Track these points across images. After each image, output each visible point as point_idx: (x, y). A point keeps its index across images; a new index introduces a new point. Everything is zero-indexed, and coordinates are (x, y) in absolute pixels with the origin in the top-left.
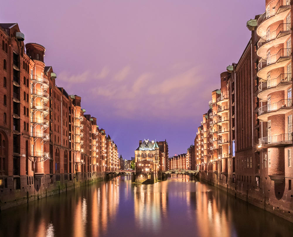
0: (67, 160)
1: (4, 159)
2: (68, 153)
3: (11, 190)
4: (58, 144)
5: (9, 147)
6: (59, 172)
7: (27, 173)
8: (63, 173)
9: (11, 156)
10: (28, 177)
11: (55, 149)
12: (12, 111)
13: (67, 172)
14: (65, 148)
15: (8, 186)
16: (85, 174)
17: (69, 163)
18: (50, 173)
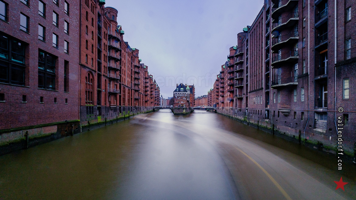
0: (130, 95)
1: (91, 92)
2: (130, 91)
3: (96, 116)
4: (124, 84)
5: (95, 84)
6: (125, 105)
7: (105, 104)
8: (127, 105)
9: (96, 91)
10: (106, 107)
11: (123, 87)
12: (97, 57)
13: (129, 105)
14: (129, 87)
15: (94, 113)
16: (140, 107)
17: (131, 99)
18: (120, 105)
